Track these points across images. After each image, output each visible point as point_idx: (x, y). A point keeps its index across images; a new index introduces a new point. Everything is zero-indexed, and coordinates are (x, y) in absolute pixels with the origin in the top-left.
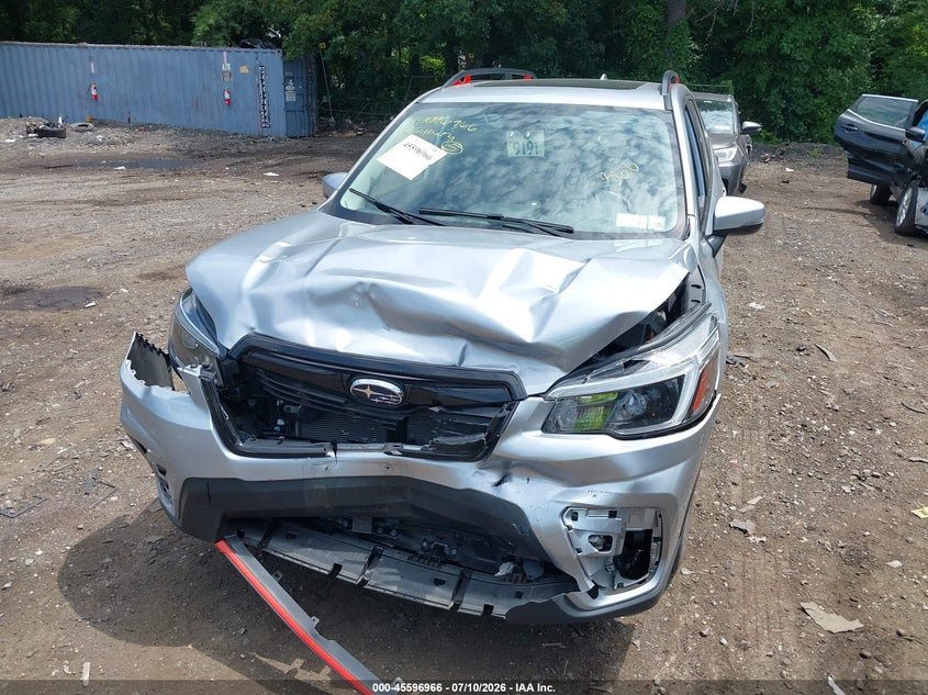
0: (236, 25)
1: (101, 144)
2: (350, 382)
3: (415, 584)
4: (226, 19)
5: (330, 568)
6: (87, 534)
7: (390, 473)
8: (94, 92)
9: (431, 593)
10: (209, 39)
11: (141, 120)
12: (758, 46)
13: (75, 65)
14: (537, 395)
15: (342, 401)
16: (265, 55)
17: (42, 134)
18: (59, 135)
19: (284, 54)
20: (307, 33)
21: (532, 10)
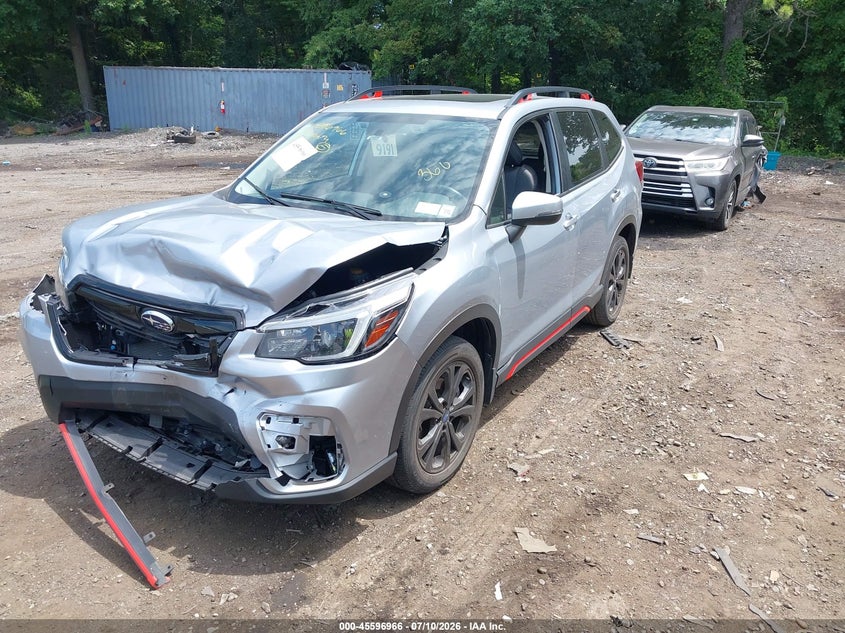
0: (339, 51)
1: (220, 148)
2: (141, 311)
3: (173, 465)
4: (331, 46)
5: (125, 448)
6: (25, 422)
7: (167, 383)
8: (223, 107)
9: (181, 472)
10: (316, 63)
11: (256, 130)
12: (816, 65)
13: (210, 84)
14: (253, 328)
15: (139, 327)
16: (357, 76)
17: (178, 140)
18: (191, 141)
19: (373, 74)
20: (392, 57)
21: (587, 34)
